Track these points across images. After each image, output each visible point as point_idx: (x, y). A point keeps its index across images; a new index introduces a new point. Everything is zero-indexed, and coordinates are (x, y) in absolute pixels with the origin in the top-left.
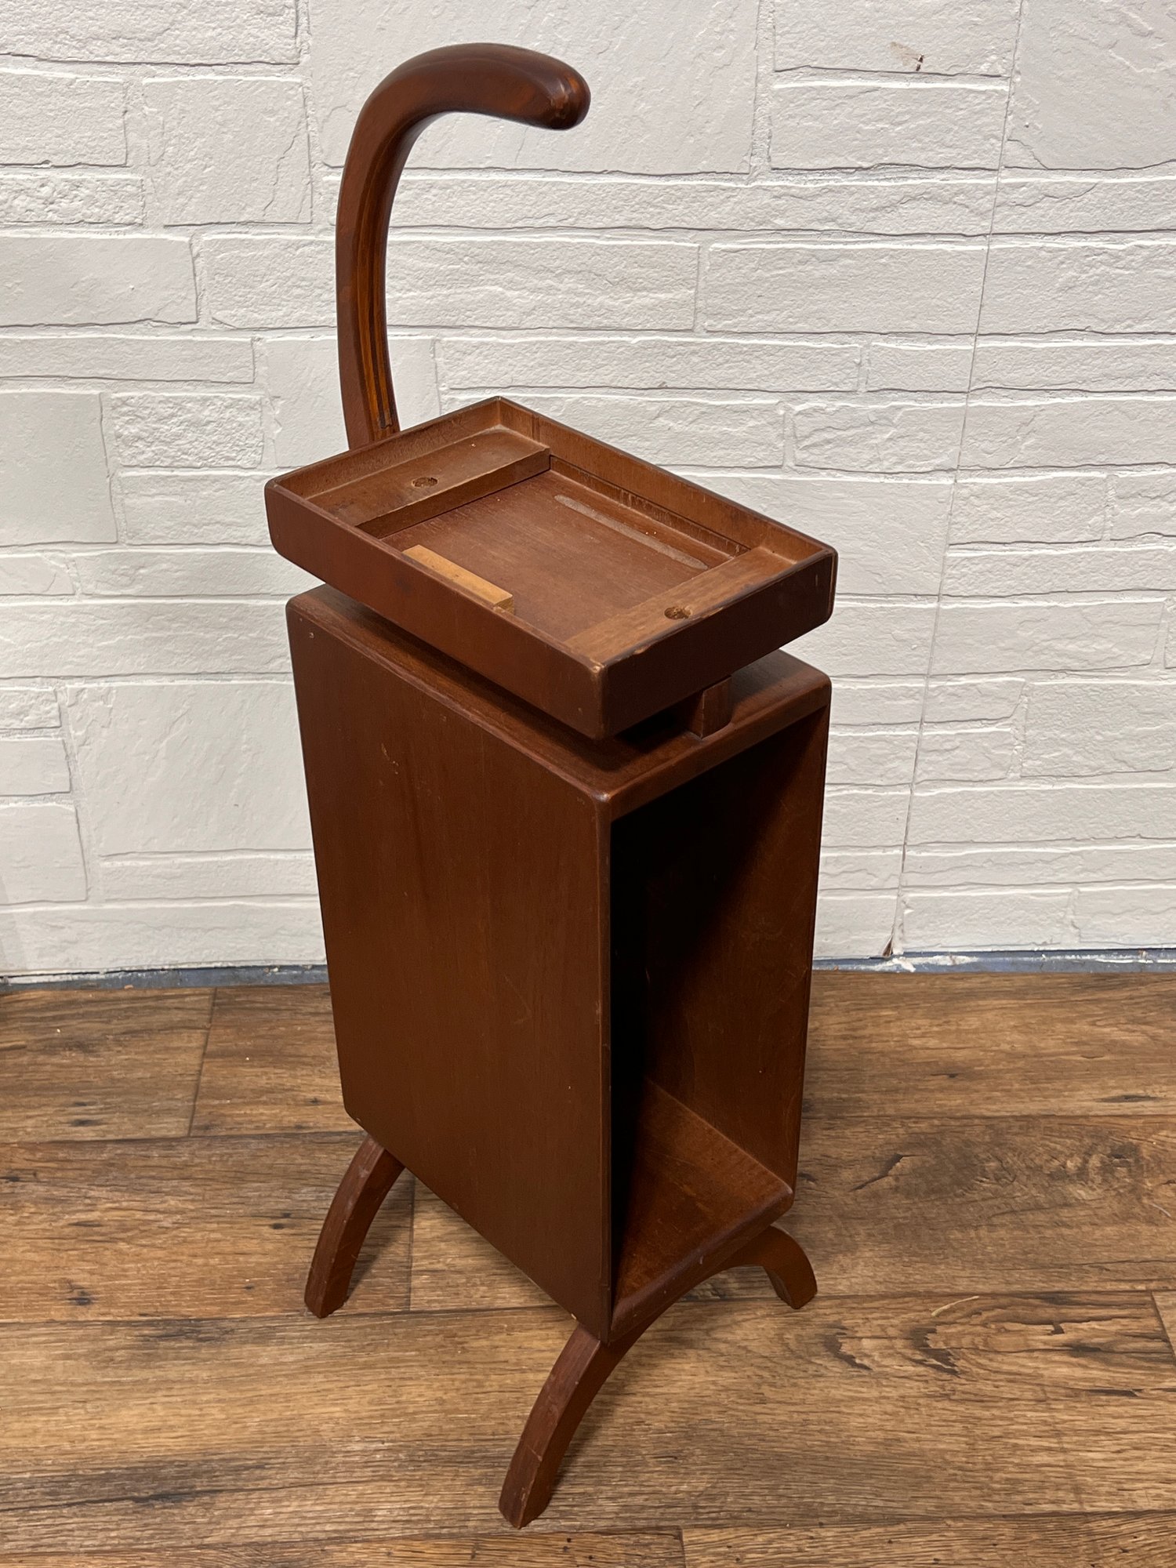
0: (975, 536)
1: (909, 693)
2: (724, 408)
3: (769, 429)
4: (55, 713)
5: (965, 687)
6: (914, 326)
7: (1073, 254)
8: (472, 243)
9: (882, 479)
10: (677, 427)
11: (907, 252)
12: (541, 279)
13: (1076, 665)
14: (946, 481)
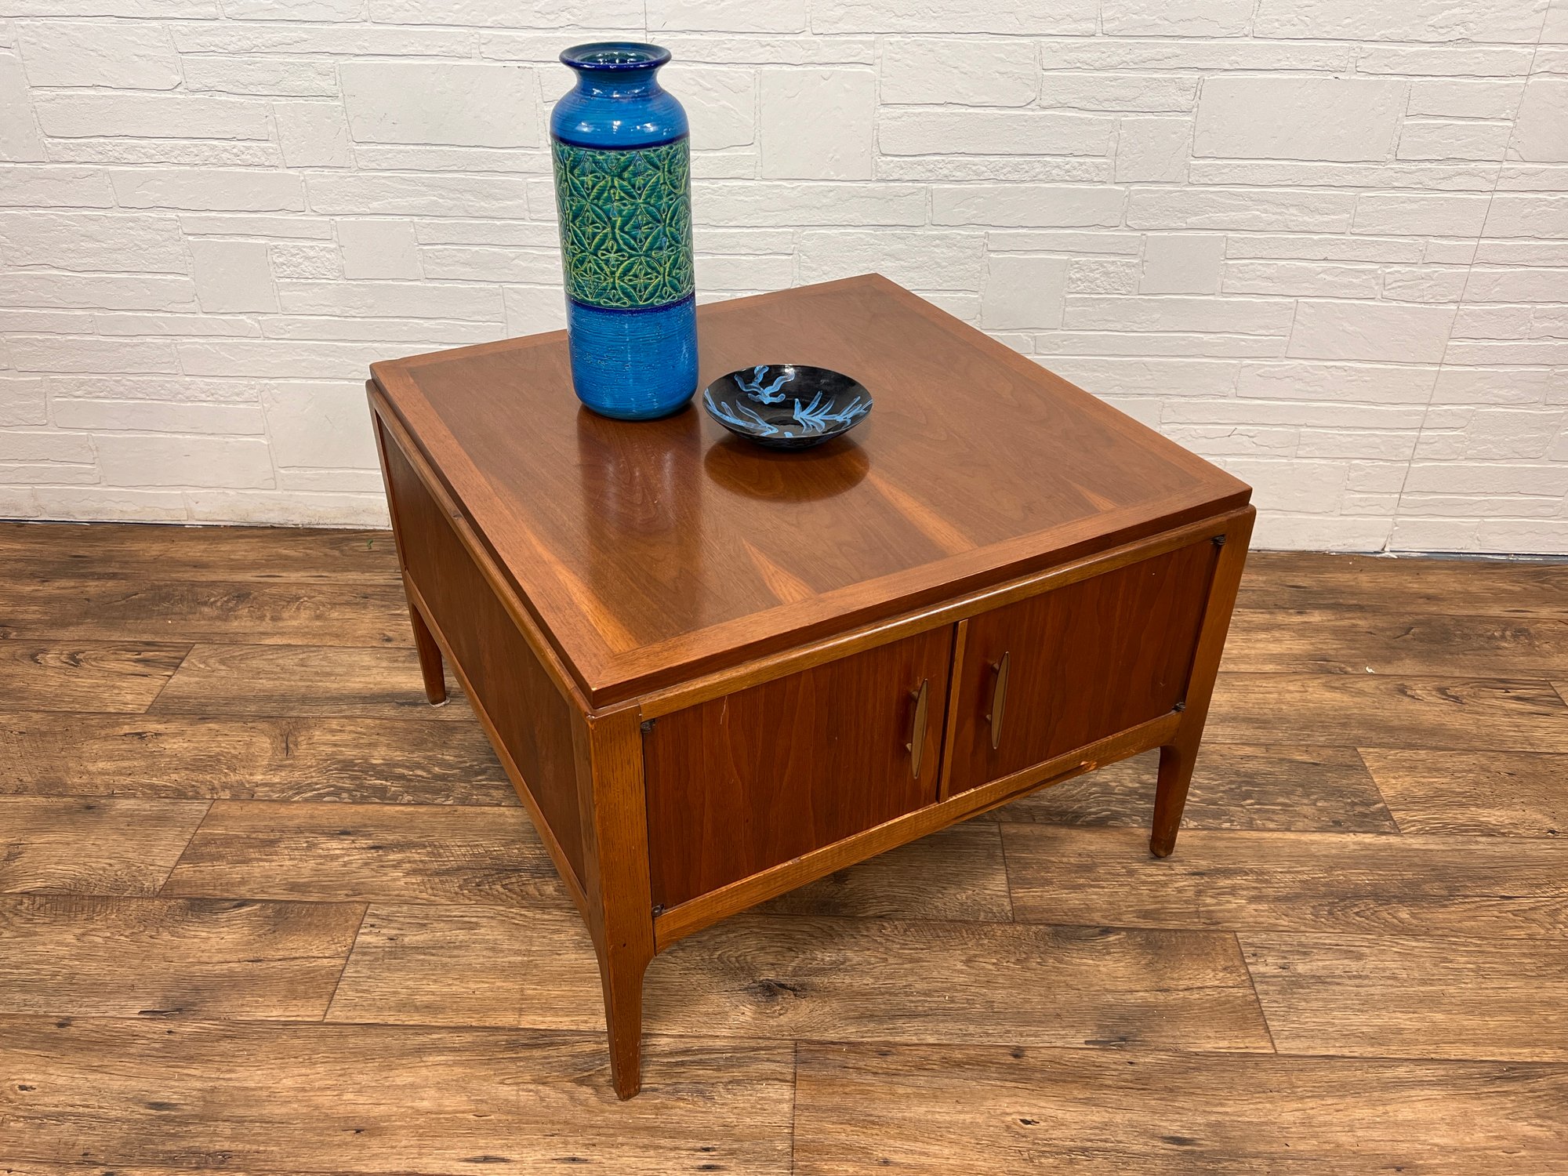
0: (1462, 335)
1: (1417, 413)
5: (1445, 411)
6: (1451, 233)
7: (1530, 201)
9: (1423, 306)
10: (1329, 278)
11: (1452, 199)
13: (1501, 401)
14: (1453, 307)
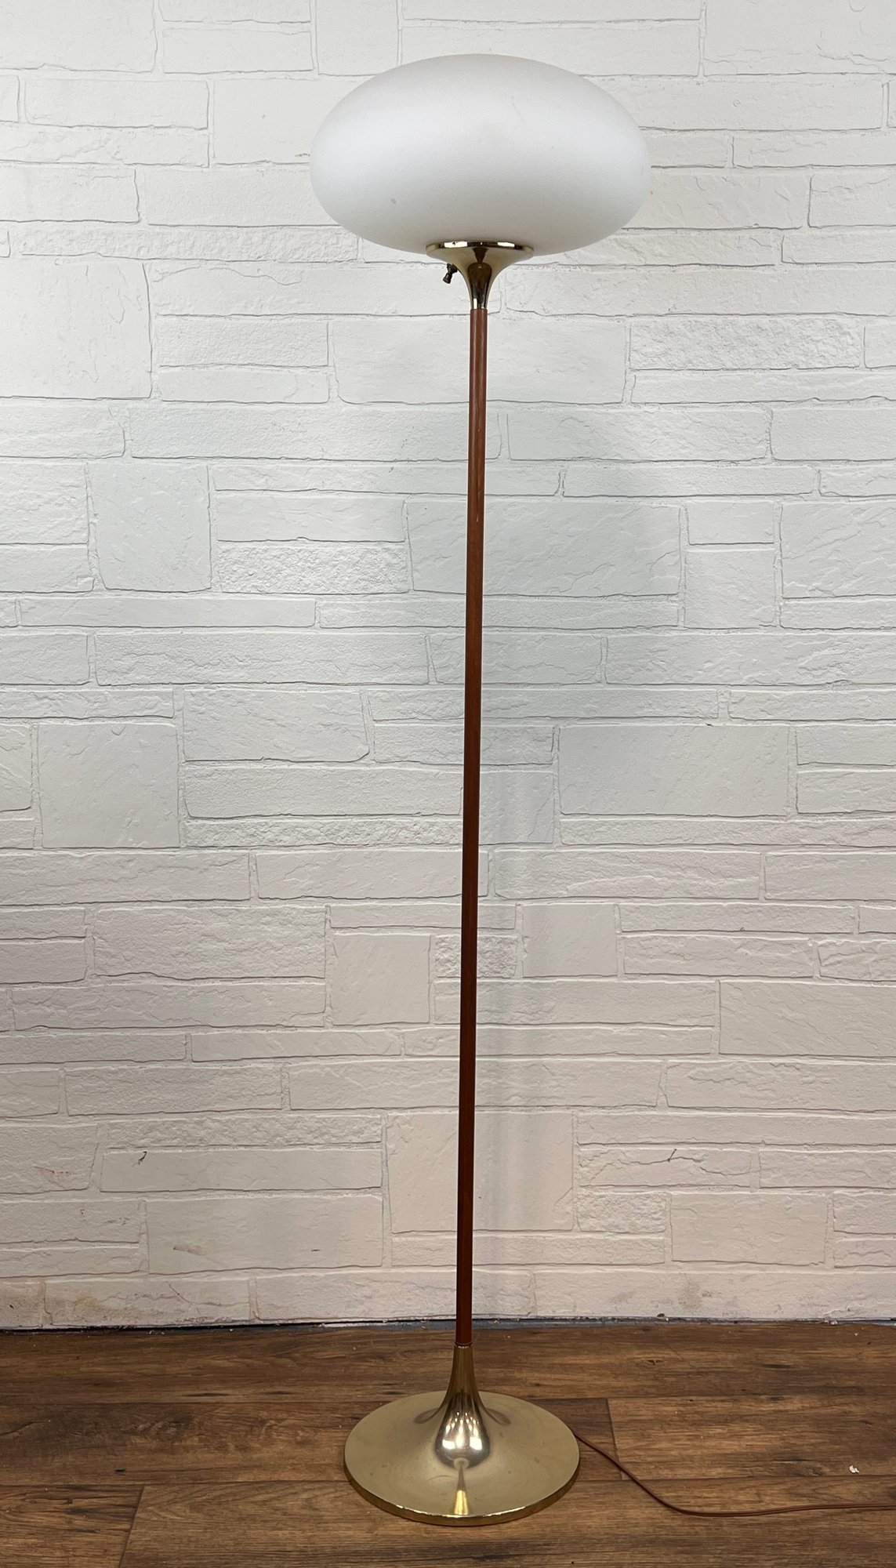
2: (777, 942)
3: (804, 954)
4: (379, 1132)
8: (638, 852)
12: (675, 871)
